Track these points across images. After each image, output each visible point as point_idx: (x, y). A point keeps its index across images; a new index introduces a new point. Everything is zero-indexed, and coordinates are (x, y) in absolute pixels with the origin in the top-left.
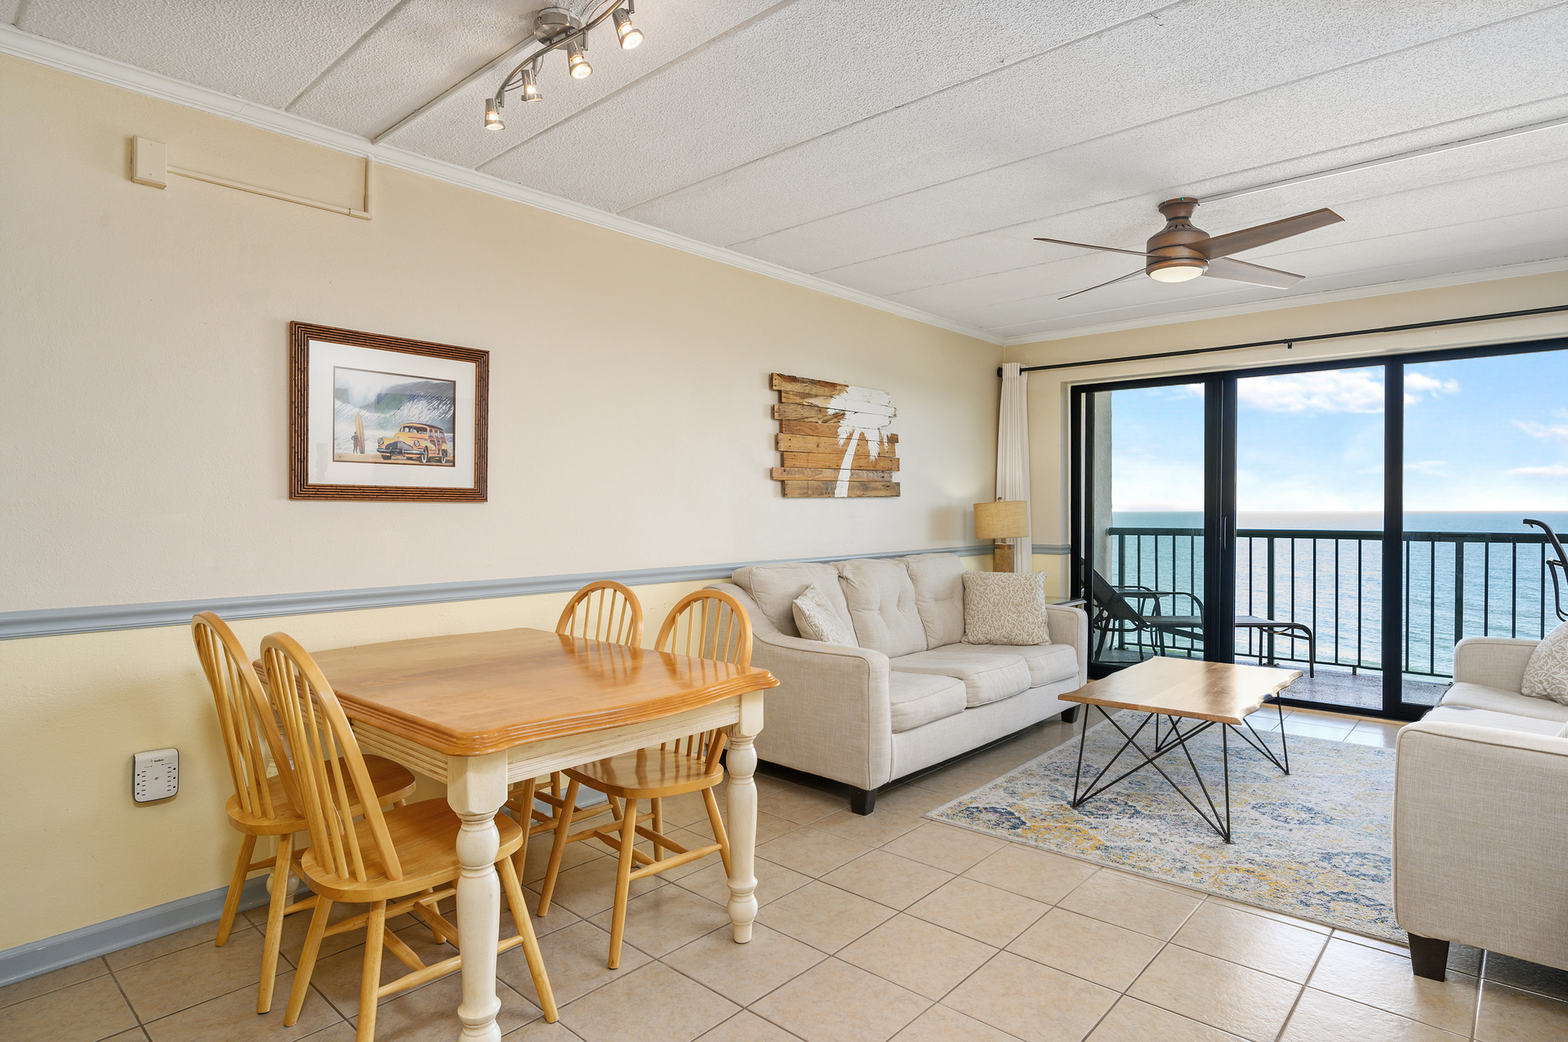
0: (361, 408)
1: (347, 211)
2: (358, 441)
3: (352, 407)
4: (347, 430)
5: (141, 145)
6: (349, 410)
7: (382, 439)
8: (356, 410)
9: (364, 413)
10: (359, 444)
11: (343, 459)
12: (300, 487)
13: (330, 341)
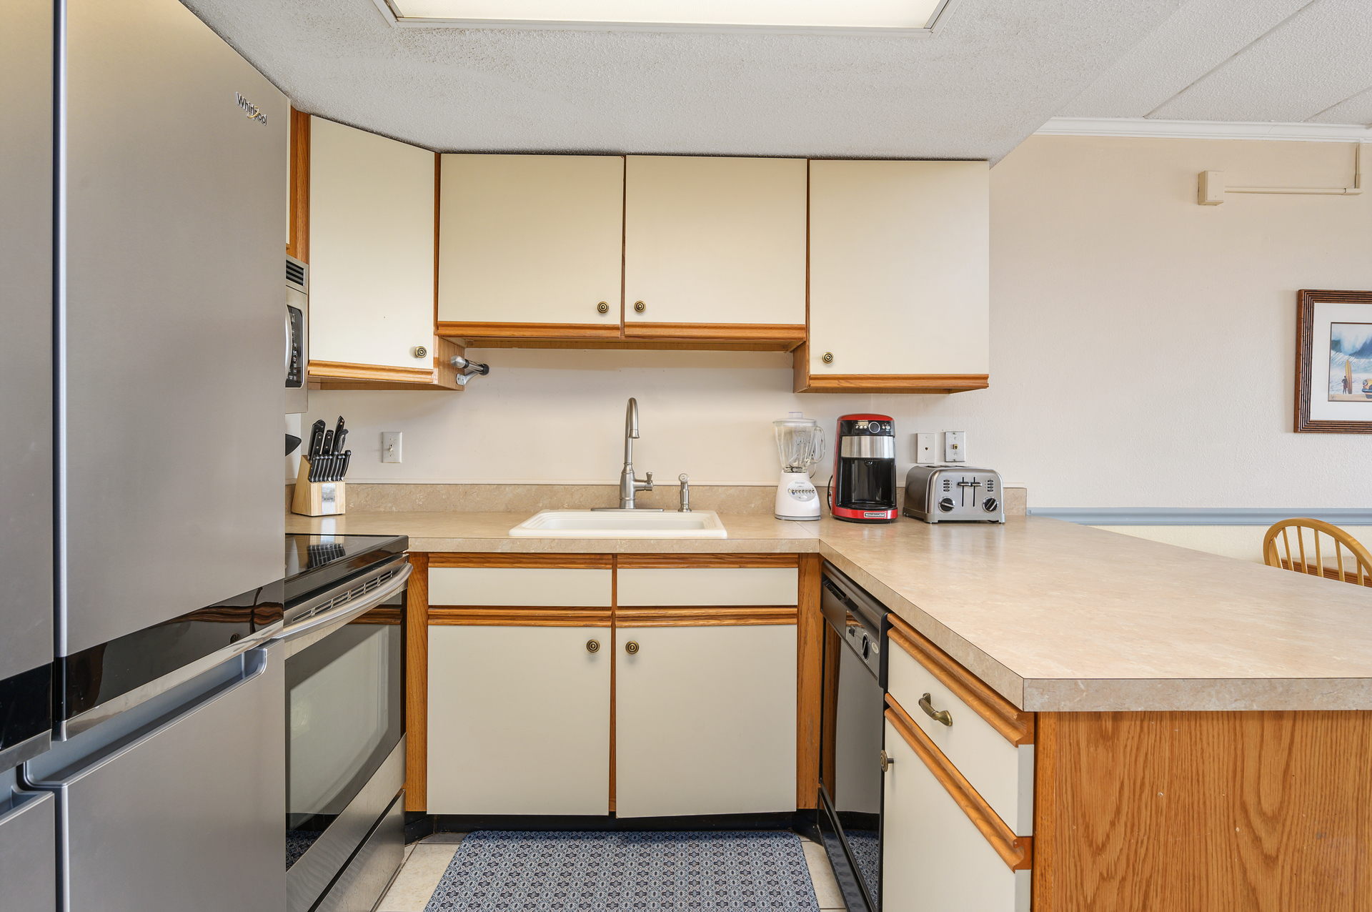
0: (1350, 355)
1: (1343, 191)
2: (1347, 384)
3: (1343, 355)
4: (1339, 374)
5: (1211, 178)
6: (1341, 357)
7: (1366, 381)
8: (1347, 357)
9: (1353, 359)
10: (1348, 386)
11: (1335, 399)
12: (1302, 422)
13: (1330, 302)
